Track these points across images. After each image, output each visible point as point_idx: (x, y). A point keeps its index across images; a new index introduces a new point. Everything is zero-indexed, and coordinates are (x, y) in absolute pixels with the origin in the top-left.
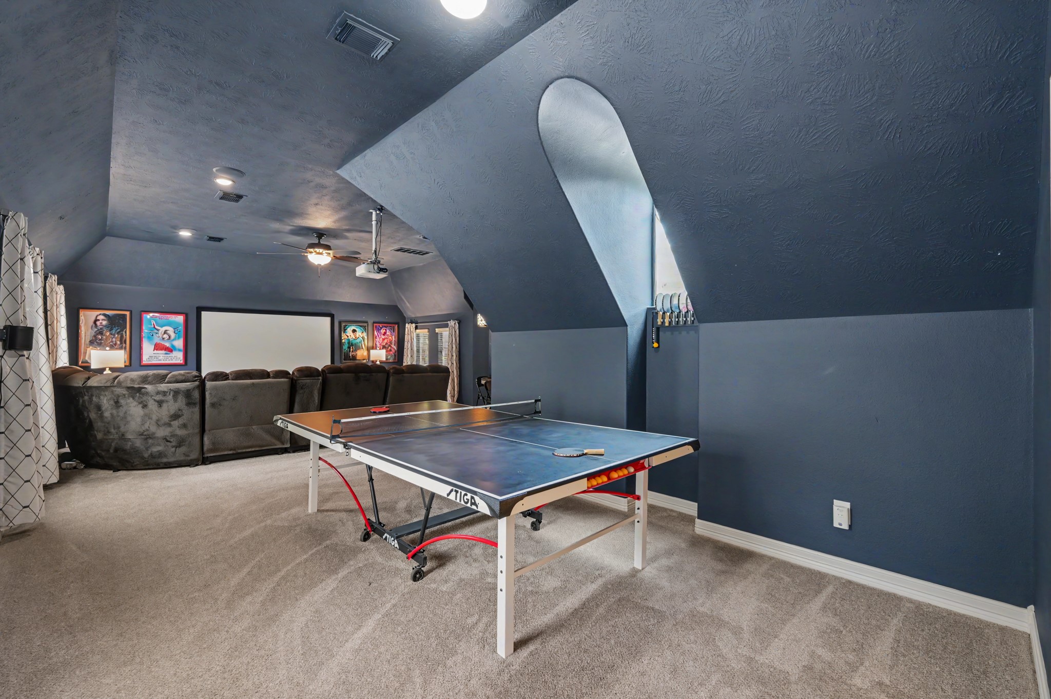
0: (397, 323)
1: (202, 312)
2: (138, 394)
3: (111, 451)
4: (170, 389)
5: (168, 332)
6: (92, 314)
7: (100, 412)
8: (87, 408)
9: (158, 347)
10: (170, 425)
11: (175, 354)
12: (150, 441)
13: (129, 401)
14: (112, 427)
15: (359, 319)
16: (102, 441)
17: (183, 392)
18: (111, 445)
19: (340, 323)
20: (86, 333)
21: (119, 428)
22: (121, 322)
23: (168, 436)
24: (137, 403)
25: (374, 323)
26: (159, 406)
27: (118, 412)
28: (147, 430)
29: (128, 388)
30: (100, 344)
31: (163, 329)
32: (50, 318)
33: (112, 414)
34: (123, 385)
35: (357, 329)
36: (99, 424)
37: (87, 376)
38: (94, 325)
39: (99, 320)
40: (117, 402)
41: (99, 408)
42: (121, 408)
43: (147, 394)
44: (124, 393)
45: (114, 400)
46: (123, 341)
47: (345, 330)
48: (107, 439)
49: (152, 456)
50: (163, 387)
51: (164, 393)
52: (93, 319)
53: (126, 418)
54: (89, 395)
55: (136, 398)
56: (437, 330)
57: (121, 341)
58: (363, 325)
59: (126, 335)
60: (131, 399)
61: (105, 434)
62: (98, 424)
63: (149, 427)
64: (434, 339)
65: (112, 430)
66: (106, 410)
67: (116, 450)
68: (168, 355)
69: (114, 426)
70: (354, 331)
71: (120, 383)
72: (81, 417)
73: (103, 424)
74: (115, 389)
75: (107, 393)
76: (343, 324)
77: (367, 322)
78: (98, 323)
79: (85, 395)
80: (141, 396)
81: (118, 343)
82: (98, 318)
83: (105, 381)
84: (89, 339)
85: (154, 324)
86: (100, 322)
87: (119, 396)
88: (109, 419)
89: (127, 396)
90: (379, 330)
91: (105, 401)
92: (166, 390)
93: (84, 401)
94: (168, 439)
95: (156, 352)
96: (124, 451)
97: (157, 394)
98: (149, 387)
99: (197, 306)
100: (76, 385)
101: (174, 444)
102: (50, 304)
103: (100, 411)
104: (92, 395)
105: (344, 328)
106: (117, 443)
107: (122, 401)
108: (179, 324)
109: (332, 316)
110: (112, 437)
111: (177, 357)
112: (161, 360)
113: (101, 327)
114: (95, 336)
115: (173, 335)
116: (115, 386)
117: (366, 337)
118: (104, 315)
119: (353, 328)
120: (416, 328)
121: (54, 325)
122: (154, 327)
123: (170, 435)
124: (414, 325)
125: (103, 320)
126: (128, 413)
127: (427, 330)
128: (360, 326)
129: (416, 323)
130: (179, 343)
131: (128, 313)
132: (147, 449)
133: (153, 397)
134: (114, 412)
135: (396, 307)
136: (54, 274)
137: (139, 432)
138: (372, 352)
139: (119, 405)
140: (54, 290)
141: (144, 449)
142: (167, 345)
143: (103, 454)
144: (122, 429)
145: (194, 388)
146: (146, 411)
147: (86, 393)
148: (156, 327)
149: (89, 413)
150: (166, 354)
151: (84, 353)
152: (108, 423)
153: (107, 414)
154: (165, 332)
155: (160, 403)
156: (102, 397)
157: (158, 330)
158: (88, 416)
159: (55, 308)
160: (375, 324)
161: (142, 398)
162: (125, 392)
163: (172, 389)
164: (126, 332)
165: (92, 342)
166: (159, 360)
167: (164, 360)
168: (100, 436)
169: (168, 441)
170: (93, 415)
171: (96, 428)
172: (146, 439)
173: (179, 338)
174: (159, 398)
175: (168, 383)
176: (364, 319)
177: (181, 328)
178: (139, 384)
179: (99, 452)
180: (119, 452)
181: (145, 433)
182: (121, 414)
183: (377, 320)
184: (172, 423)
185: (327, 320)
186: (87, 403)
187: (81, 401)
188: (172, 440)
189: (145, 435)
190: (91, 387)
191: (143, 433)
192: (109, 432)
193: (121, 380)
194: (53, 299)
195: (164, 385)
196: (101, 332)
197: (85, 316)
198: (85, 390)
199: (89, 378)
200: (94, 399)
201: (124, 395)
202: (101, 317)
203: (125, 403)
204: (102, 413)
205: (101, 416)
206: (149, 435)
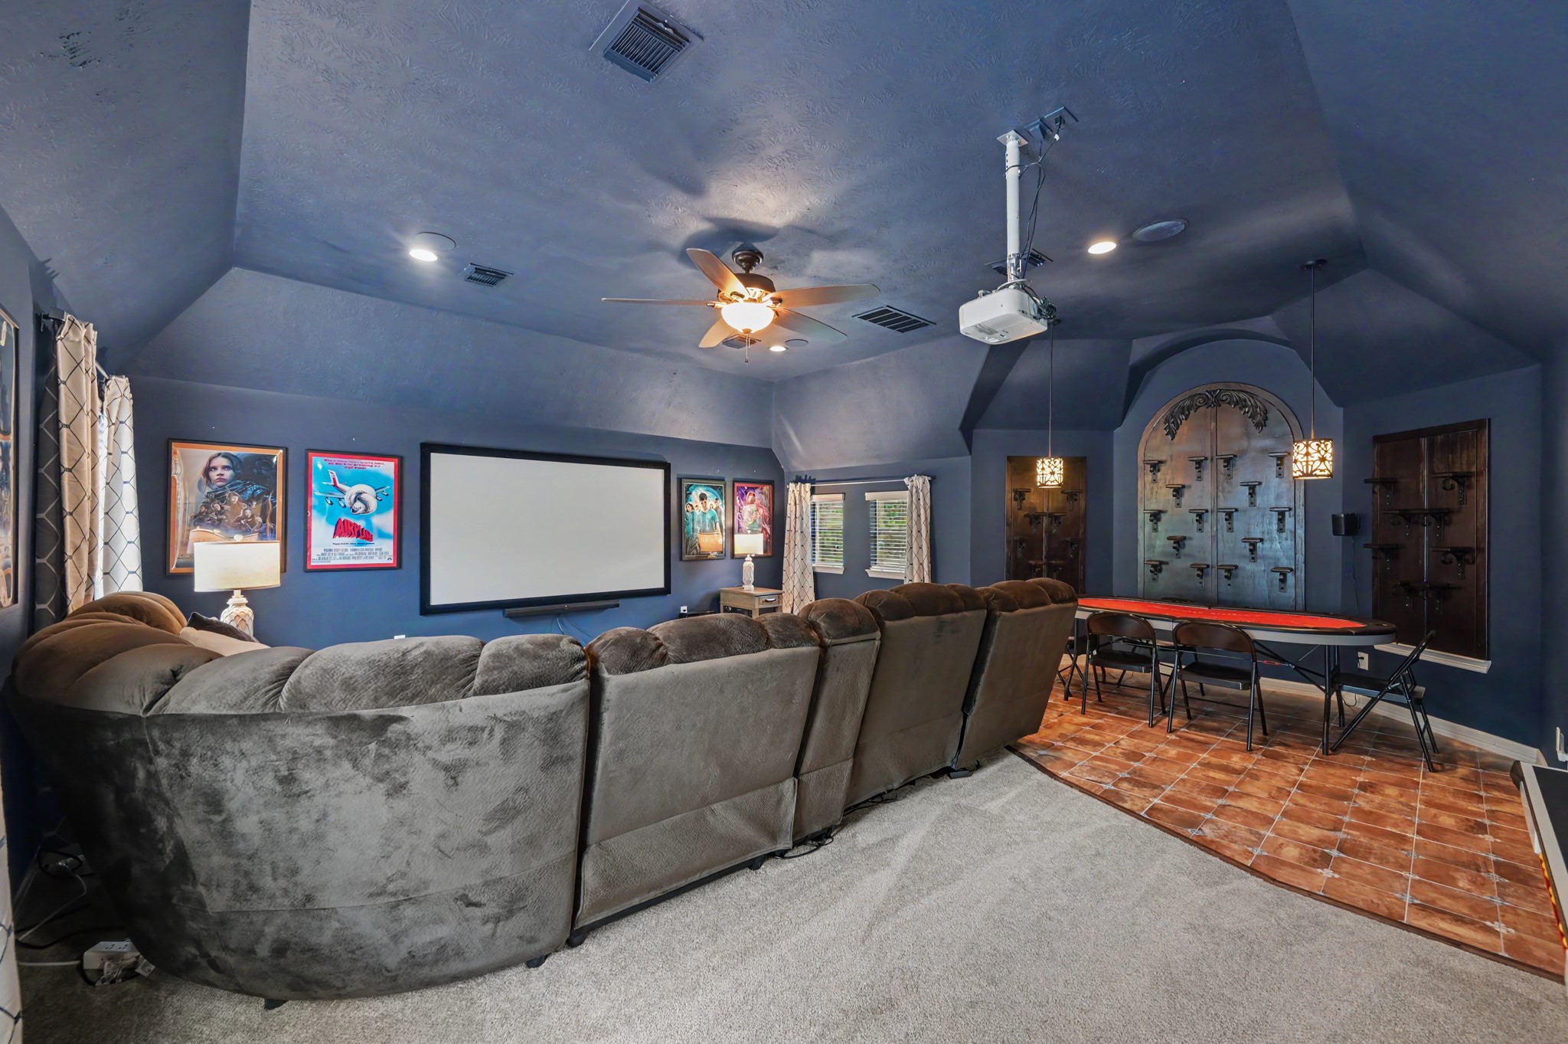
0: (770, 483)
1: (432, 455)
2: (373, 746)
3: (263, 950)
4: (495, 718)
5: (363, 496)
6: (201, 455)
7: (218, 818)
8: (167, 804)
9: (343, 529)
10: (483, 849)
11: (377, 543)
12: (409, 911)
13: (337, 773)
14: (267, 868)
15: (710, 474)
16: (223, 921)
17: (536, 722)
18: (261, 934)
19: (680, 481)
20: (185, 496)
21: (294, 872)
22: (264, 472)
23: (471, 888)
24: (368, 780)
25: (735, 481)
26: (450, 782)
27: (290, 816)
28: (403, 875)
29: (334, 722)
30: (218, 524)
31: (351, 491)
32: (69, 449)
33: (266, 826)
34: (315, 707)
35: (708, 494)
36: (217, 860)
37: (165, 667)
38: (205, 480)
39: (215, 468)
40: (288, 780)
41: (214, 801)
42: (304, 801)
43: (409, 741)
44: (318, 742)
45: (277, 771)
46: (267, 515)
47: (688, 495)
48: (247, 913)
49: (412, 960)
50: (471, 709)
51: (473, 734)
52: (203, 464)
53: (319, 837)
54: (176, 752)
55: (367, 762)
56: (869, 496)
57: (263, 515)
58: (716, 484)
59: (274, 504)
60: (346, 765)
61: (237, 896)
62: (209, 861)
63: (408, 864)
64: (859, 516)
65: (267, 882)
66: (245, 810)
67: (280, 950)
68: (364, 548)
69: (274, 868)
70: (703, 497)
71: (299, 700)
72: (143, 830)
73: (232, 861)
74: (277, 728)
75: (246, 745)
76: (685, 484)
77: (722, 480)
78: (214, 475)
79: (157, 753)
80: (386, 751)
81: (259, 519)
82: (214, 463)
83: (239, 692)
84: (193, 510)
85: (334, 479)
86: (219, 471)
87: (295, 757)
88: (256, 841)
89: (328, 753)
90: (742, 496)
91: (239, 777)
92: (479, 720)
93: (152, 776)
94: (474, 899)
95: (338, 539)
96: (313, 952)
97: (443, 743)
98: (418, 717)
99: (423, 441)
100: (122, 708)
101: (491, 909)
102: (68, 406)
103: (219, 812)
104: (186, 754)
105: (687, 489)
106: (286, 926)
107: (309, 776)
108: (386, 479)
109: (666, 467)
110: (263, 905)
111: (382, 552)
112: (349, 558)
113: (220, 484)
114: (206, 505)
115: (373, 504)
116: (280, 717)
117: (723, 509)
118: (226, 456)
119: (701, 490)
120: (813, 491)
121: (81, 472)
122: (335, 485)
123: (479, 881)
124: (808, 486)
125: (224, 467)
126: (332, 817)
127: (841, 496)
128: (712, 487)
129: (812, 481)
130: (386, 521)
131: (278, 456)
132: (396, 938)
133: (430, 754)
134: (278, 816)
135: (769, 451)
136: (86, 319)
137: (372, 883)
138: (738, 538)
139: (295, 790)
140: (83, 365)
141: (386, 940)
142: (362, 524)
143: (231, 960)
144: (307, 876)
145: (573, 703)
146: (401, 805)
147: (162, 746)
148: (338, 484)
149: (177, 821)
150: (360, 544)
151: (182, 543)
152: (250, 858)
153: (247, 825)
154: (358, 497)
155: (453, 772)
156: (226, 762)
157: (342, 492)
158: (171, 828)
159: (86, 421)
160: (736, 485)
161: (388, 758)
162: (319, 737)
163: (499, 715)
164: (274, 496)
165: (199, 519)
166: (344, 558)
167: (354, 558)
168: (217, 902)
169: (470, 904)
170: (190, 829)
171: (202, 877)
172: (396, 906)
173: (388, 509)
174: (449, 754)
175: (485, 691)
176: (717, 473)
177: (390, 489)
178: (376, 701)
179: (213, 954)
180: (289, 954)
181: (391, 887)
182: (305, 825)
183: (739, 476)
184: (490, 840)
185: (659, 474)
186: (164, 782)
187: (141, 774)
188: (483, 899)
189: (393, 894)
190: (180, 721)
191: (384, 886)
192: (254, 888)
193: (307, 686)
194: (80, 391)
195: (473, 700)
196: (220, 497)
197: (184, 457)
198: (156, 733)
199: (175, 677)
200: (194, 766)
201: (319, 751)
202: (222, 461)
203: (322, 781)
204: (228, 820)
205: (225, 835)
206: (405, 892)
